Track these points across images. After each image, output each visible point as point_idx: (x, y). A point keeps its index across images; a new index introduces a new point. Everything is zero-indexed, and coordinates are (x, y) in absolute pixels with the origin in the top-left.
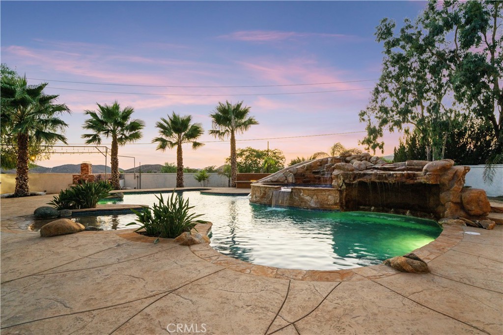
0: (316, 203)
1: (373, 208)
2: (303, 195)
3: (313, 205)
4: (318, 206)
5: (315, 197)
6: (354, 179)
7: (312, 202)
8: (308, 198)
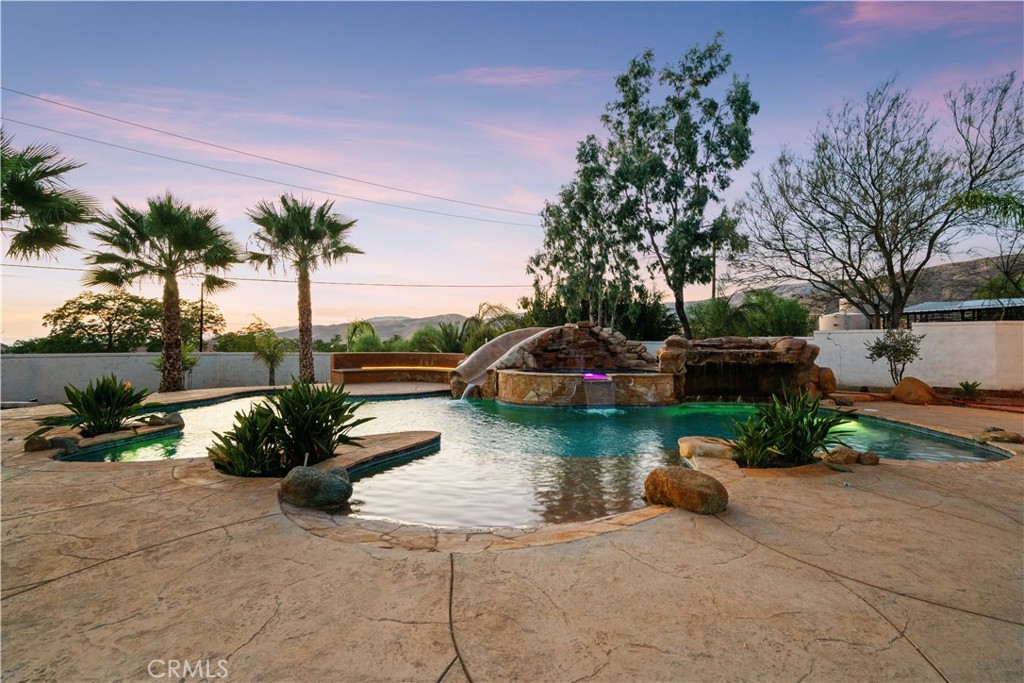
0: (654, 396)
1: (698, 397)
2: (634, 386)
3: (651, 400)
4: (657, 400)
5: (653, 387)
6: (700, 361)
7: (649, 394)
8: (641, 389)
